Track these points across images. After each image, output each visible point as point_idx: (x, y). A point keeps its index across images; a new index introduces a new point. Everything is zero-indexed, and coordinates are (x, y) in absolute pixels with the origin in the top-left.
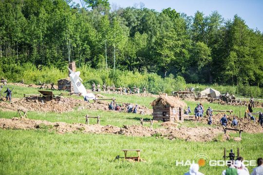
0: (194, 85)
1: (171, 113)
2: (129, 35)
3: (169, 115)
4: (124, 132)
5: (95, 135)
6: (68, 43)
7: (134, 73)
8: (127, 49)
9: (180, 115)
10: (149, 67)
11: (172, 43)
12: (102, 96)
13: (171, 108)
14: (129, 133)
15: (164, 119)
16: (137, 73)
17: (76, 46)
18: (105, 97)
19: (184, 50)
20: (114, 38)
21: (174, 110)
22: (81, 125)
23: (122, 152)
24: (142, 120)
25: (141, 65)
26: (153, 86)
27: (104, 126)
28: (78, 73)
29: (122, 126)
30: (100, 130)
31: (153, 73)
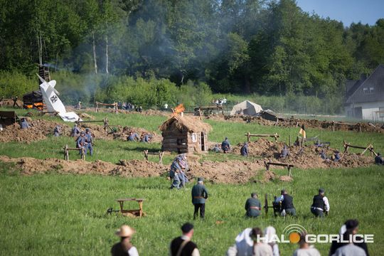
0: (224, 96)
1: (189, 140)
2: (128, 24)
3: (187, 143)
4: (121, 170)
5: (78, 176)
6: (38, 37)
7: (135, 79)
8: (125, 45)
9: (203, 143)
10: (158, 70)
11: (190, 34)
12: (89, 116)
13: (188, 133)
14: (126, 174)
15: (179, 149)
16: (140, 80)
17: (49, 41)
18: (93, 118)
19: (208, 45)
20: (106, 28)
21: (193, 136)
22: (56, 161)
23: (116, 203)
24: (147, 152)
25: (145, 68)
26: (164, 98)
27: (90, 163)
28: (53, 83)
29: (117, 162)
30: (85, 169)
31: (164, 79)
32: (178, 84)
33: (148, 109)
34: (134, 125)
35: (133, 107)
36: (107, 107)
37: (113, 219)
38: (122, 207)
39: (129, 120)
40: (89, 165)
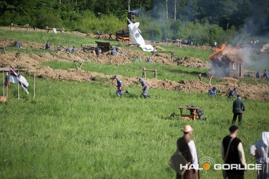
0: (257, 38)
1: (231, 68)
3: (229, 70)
4: (182, 87)
5: (152, 89)
7: (194, 23)
9: (240, 70)
10: (211, 18)
12: (161, 48)
13: (230, 63)
14: (186, 89)
16: (198, 24)
18: (164, 50)
21: (234, 65)
22: (137, 78)
23: (178, 109)
24: (200, 75)
25: (202, 16)
26: (214, 38)
27: (160, 81)
28: (137, 24)
29: (179, 81)
30: (156, 85)
31: (215, 25)
32: (225, 29)
33: (203, 45)
34: (192, 56)
35: (192, 43)
36: (174, 42)
37: (174, 120)
38: (181, 112)
39: (189, 52)
40: (159, 82)
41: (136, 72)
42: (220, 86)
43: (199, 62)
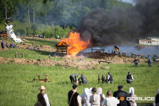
2: (43, 2)
3: (66, 52)
4: (39, 63)
5: (21, 65)
6: (5, 7)
7: (45, 25)
8: (41, 11)
10: (55, 22)
11: (69, 7)
12: (26, 40)
14: (41, 64)
15: (63, 55)
16: (47, 25)
17: (10, 9)
18: (28, 41)
19: (76, 12)
20: (34, 4)
22: (12, 58)
23: (37, 76)
24: (50, 56)
25: (50, 21)
26: (58, 33)
28: (11, 26)
29: (37, 59)
30: (24, 62)
31: (58, 26)
32: (63, 28)
33: (51, 38)
34: (45, 44)
35: (44, 37)
36: (34, 37)
37: (35, 83)
38: (39, 78)
40: (26, 61)
41: (12, 55)
42: (61, 62)
43: (49, 48)
